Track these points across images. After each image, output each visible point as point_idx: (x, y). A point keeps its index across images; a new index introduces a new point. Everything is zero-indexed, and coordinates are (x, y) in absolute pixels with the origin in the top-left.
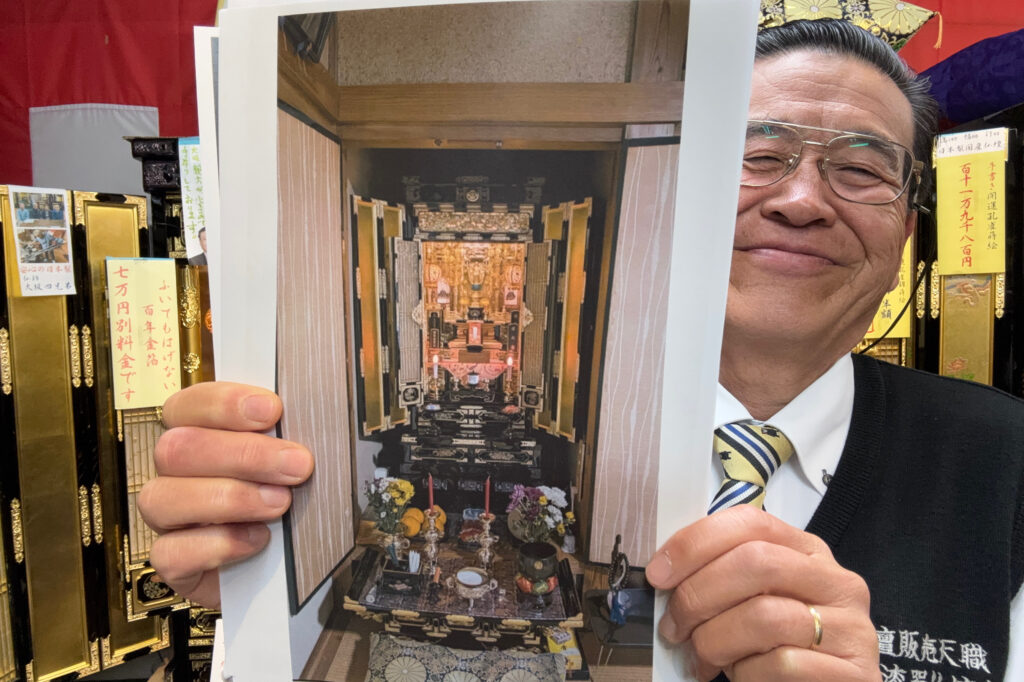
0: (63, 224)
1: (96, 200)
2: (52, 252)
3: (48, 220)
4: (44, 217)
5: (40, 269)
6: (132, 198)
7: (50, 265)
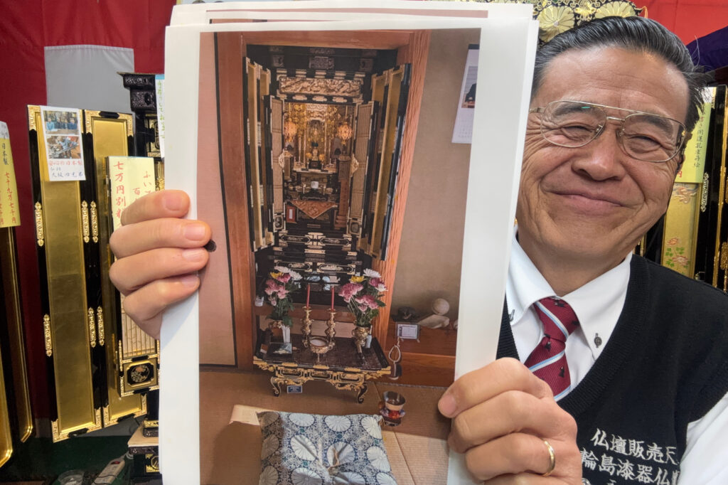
0: (76, 133)
1: (99, 116)
2: (70, 151)
3: (67, 129)
4: (65, 128)
5: (62, 162)
6: (123, 115)
7: (68, 160)
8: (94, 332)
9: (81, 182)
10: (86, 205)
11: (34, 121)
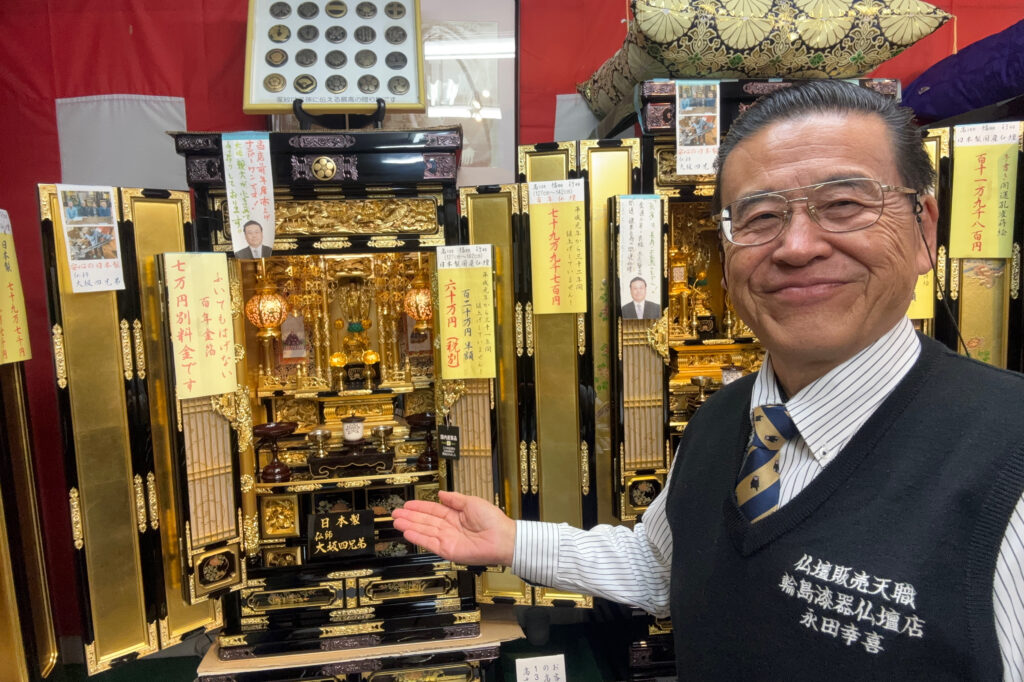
0: (110, 221)
1: (141, 196)
2: (101, 248)
3: (96, 217)
5: (89, 265)
6: (176, 193)
7: (99, 261)
8: (143, 510)
9: (119, 293)
10: (127, 326)
11: (48, 207)
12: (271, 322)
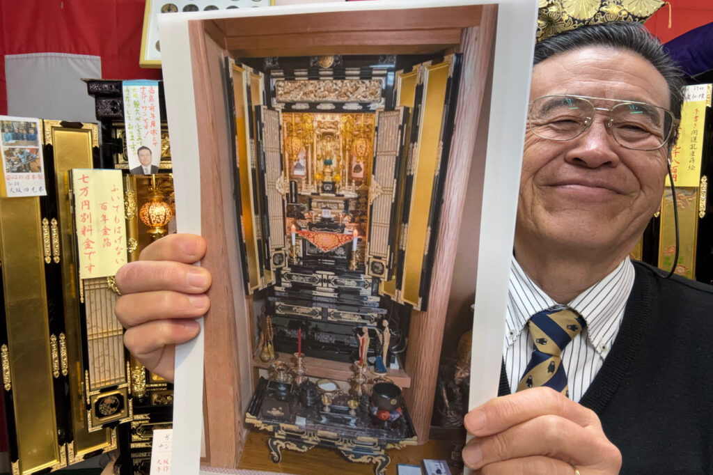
0: (36, 144)
1: (60, 126)
4: (23, 139)
5: (20, 177)
6: (87, 124)
7: (27, 174)
8: (57, 361)
9: (42, 198)
10: (47, 223)
12: (158, 222)
